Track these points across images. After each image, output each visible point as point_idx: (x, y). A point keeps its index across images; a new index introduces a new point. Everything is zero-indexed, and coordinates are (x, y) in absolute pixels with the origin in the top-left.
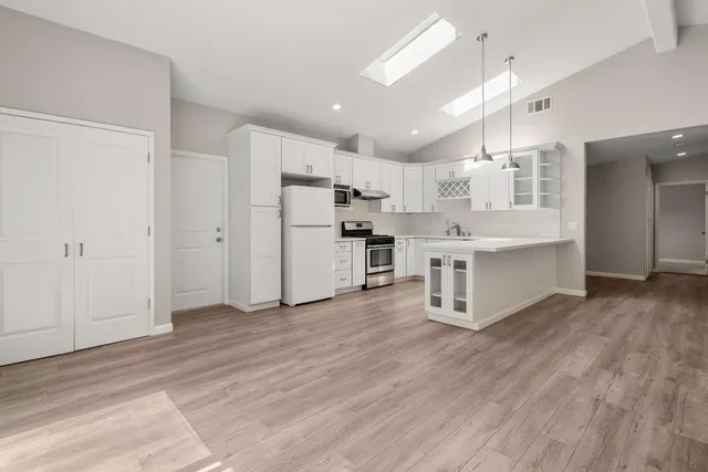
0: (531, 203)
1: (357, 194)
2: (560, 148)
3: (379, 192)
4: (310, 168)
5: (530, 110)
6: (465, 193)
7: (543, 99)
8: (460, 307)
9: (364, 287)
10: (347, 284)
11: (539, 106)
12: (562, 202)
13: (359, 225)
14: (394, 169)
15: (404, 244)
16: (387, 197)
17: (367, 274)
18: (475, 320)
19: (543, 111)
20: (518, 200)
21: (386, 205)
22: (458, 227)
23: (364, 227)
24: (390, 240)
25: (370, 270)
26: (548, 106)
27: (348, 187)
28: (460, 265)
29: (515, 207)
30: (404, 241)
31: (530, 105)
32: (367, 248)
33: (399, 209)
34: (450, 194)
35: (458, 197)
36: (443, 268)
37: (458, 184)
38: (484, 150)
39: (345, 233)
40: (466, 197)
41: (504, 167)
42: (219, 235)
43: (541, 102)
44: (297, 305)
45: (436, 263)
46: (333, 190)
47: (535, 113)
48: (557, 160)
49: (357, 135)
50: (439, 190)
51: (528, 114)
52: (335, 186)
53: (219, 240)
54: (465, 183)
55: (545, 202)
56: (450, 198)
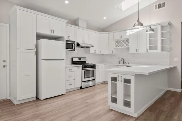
0: (157, 49)
1: (78, 45)
2: (170, 24)
3: (89, 44)
4: (52, 31)
5: (156, 8)
6: (127, 45)
7: (162, 3)
8: (127, 104)
9: (81, 88)
10: (72, 87)
11: (160, 6)
12: (171, 49)
13: (80, 59)
14: (96, 34)
15: (100, 68)
16: (92, 46)
17: (82, 82)
18: (135, 112)
19: (162, 8)
20: (151, 48)
21: (92, 50)
22: (123, 60)
23: (82, 60)
24: (93, 66)
25: (84, 80)
26: (164, 6)
27: (74, 42)
28: (127, 81)
29: (149, 51)
30: (100, 66)
31: (156, 6)
32: (82, 69)
33: (98, 52)
34: (120, 45)
35: (123, 47)
36: (118, 82)
37: (123, 41)
38: (138, 21)
39: (73, 63)
40: (127, 47)
41: (147, 31)
42: (5, 64)
43: (161, 4)
44: (44, 99)
45: (114, 79)
46: (65, 42)
47: (158, 9)
48: (168, 30)
49: (79, 18)
50: (115, 44)
51: (155, 10)
52: (66, 41)
53: (4, 66)
54: (127, 41)
55: (163, 49)
56: (120, 47)
